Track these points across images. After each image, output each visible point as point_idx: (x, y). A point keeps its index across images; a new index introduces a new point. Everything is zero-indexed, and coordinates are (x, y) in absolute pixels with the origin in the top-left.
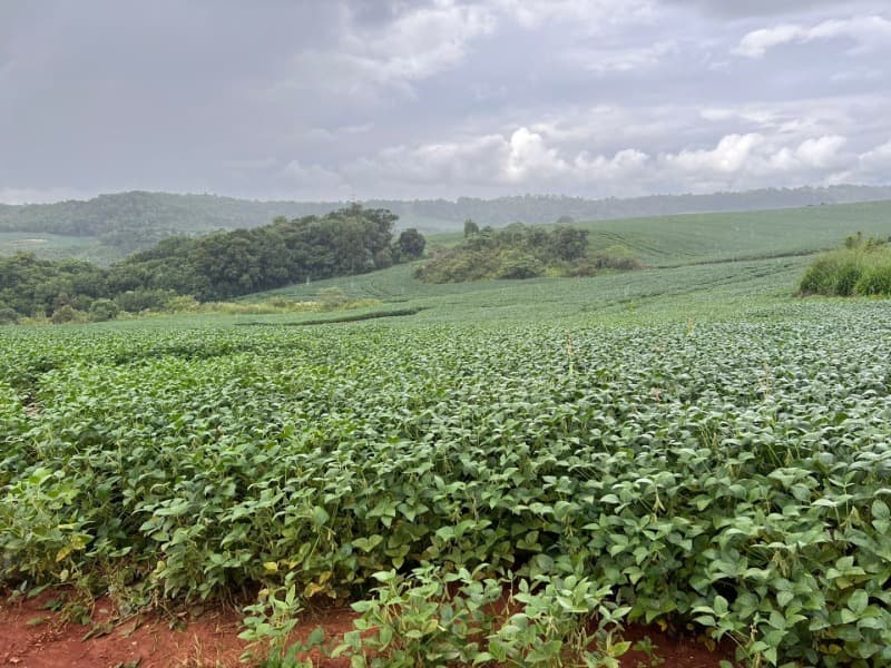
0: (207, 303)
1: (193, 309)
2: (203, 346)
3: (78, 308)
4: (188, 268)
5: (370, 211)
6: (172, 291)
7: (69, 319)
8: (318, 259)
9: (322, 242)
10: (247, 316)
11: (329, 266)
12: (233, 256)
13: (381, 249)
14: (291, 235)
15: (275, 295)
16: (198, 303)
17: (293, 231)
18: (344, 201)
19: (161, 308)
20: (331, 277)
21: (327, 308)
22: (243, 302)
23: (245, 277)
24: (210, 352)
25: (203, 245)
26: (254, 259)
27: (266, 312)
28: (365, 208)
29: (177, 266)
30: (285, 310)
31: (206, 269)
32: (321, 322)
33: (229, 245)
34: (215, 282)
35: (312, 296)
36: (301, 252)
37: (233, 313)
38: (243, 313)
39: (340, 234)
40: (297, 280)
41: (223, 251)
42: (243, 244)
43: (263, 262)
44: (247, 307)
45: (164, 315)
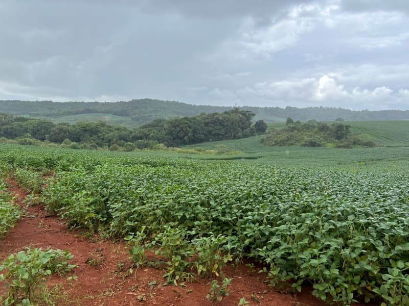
0: (170, 148)
1: (164, 150)
3: (120, 145)
4: (164, 132)
5: (243, 111)
6: (156, 141)
7: (115, 150)
8: (217, 132)
9: (220, 124)
10: (185, 154)
11: (222, 135)
12: (182, 128)
13: (246, 128)
14: (207, 120)
15: (198, 146)
16: (166, 147)
17: (208, 119)
18: (232, 107)
19: (151, 148)
20: (222, 140)
21: (219, 153)
22: (185, 148)
23: (186, 137)
25: (171, 123)
26: (190, 130)
27: (194, 153)
28: (241, 110)
29: (160, 131)
30: (201, 153)
31: (171, 133)
32: (214, 159)
33: (181, 124)
34: (174, 139)
35: (213, 148)
36: (210, 128)
37: (180, 152)
38: (184, 153)
39: (228, 121)
40: (207, 140)
41: (178, 126)
42: (187, 123)
43: (194, 132)
44: (186, 151)
45: (152, 151)
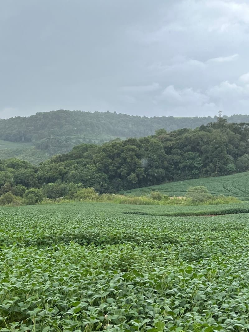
0: (104, 194)
1: (93, 199)
2: (99, 235)
3: (16, 194)
4: (92, 167)
5: (234, 124)
6: (80, 184)
7: (9, 202)
8: (189, 162)
9: (193, 150)
10: (132, 206)
11: (197, 168)
12: (125, 159)
13: (241, 155)
14: (169, 143)
15: (154, 190)
16: (98, 194)
17: (170, 140)
18: (213, 117)
19: (72, 197)
21: (194, 202)
22: (130, 195)
23: (133, 175)
24: (103, 239)
25: (104, 150)
27: (148, 204)
28: (229, 122)
29: (85, 165)
30: (161, 202)
31: (105, 169)
32: (189, 215)
33: (122, 151)
34: (111, 178)
35: (182, 192)
36: (177, 157)
37: (122, 202)
38: (130, 203)
39: (207, 143)
40: (171, 179)
41: (118, 155)
42: (133, 150)
44: (133, 199)
45: (73, 202)
